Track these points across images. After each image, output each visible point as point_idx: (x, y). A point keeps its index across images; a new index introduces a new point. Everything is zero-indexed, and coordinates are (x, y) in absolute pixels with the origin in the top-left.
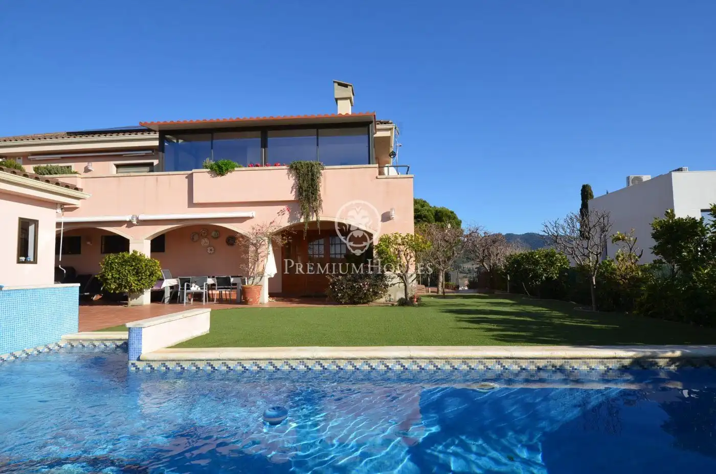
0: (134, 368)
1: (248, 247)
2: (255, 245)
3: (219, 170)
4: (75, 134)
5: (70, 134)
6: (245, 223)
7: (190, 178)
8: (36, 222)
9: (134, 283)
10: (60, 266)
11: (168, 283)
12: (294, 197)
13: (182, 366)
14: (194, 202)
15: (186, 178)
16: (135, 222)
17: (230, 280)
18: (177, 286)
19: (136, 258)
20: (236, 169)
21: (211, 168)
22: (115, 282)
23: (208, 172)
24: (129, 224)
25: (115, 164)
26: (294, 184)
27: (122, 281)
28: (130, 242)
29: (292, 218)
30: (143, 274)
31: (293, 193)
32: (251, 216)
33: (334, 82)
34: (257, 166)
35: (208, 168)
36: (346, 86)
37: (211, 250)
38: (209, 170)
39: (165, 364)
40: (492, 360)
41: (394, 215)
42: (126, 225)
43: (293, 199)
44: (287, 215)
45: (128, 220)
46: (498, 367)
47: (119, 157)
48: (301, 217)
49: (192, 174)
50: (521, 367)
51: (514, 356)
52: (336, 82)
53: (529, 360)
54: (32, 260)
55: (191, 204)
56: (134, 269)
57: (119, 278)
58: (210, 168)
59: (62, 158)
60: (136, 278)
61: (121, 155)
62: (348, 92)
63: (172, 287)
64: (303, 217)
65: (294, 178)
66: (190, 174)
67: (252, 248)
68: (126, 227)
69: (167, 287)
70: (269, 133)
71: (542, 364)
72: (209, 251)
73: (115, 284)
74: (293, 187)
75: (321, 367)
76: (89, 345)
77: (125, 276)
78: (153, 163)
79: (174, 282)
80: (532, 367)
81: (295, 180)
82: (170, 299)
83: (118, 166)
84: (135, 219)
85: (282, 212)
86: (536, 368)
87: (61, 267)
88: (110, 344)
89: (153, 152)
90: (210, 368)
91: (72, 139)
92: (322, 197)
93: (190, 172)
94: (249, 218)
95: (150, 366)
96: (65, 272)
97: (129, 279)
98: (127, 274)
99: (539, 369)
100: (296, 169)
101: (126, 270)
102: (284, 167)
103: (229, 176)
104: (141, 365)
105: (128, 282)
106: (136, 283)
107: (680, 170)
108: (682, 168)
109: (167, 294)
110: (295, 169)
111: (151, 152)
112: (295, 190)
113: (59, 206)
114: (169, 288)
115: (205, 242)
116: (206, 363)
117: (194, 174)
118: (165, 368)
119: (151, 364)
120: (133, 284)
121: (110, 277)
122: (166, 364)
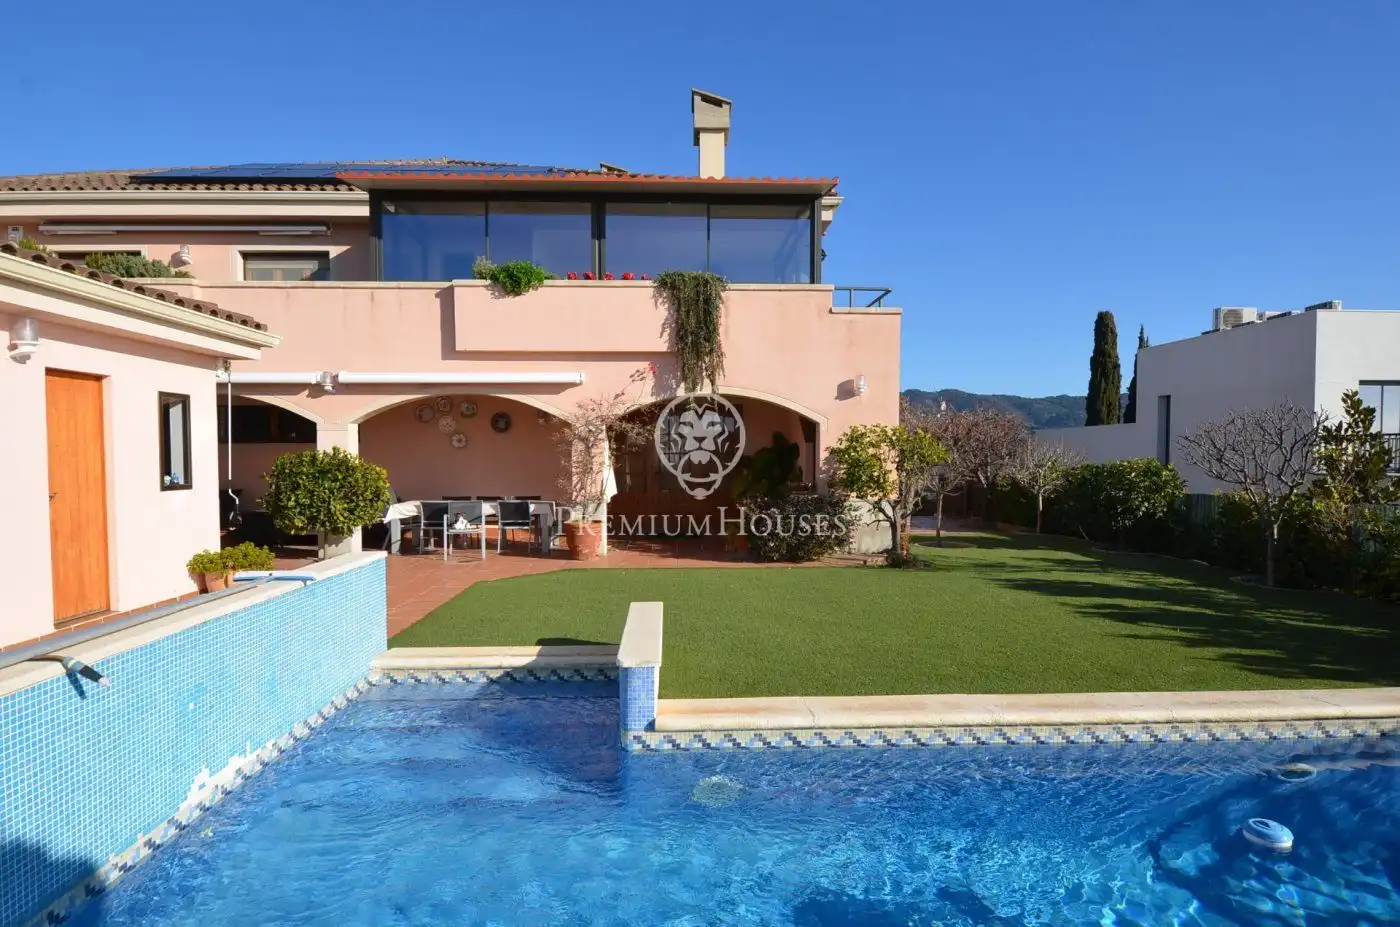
0: (640, 746)
1: (570, 444)
2: (584, 440)
3: (511, 283)
4: (152, 181)
5: (138, 181)
6: (563, 394)
7: (447, 299)
8: (184, 400)
9: (342, 515)
10: (230, 491)
11: (398, 513)
12: (667, 345)
13: (735, 740)
14: (457, 349)
15: (437, 296)
16: (329, 387)
17: (528, 508)
18: (415, 519)
19: (338, 464)
20: (546, 282)
21: (494, 278)
22: (300, 513)
23: (486, 286)
24: (316, 390)
25: (240, 252)
26: (667, 319)
27: (319, 511)
28: (318, 427)
29: (658, 387)
30: (361, 498)
31: (666, 336)
32: (578, 382)
33: (694, 93)
34: (587, 277)
35: (485, 278)
36: (718, 103)
37: (459, 441)
38: (489, 282)
39: (700, 736)
40: (1309, 722)
41: (863, 385)
42: (306, 392)
43: (665, 350)
44: (650, 381)
45: (314, 382)
46: (1318, 734)
47: (253, 237)
48: (678, 386)
49: (451, 288)
50: (1354, 732)
51: (1350, 714)
52: (698, 94)
53: (1368, 721)
54: (181, 481)
55: (449, 350)
56: (342, 486)
57: (311, 506)
58: (491, 279)
59: (118, 232)
60: (346, 505)
61: (256, 233)
62: (720, 117)
63: (403, 521)
64: (683, 385)
65: (666, 306)
66: (448, 288)
67: (578, 446)
68: (308, 396)
69: (395, 520)
70: (608, 206)
71: (1387, 726)
72: (455, 444)
73: (302, 518)
74: (664, 324)
75: (1004, 739)
76: (429, 679)
77: (324, 502)
78: (326, 254)
79: (409, 509)
80: (1373, 733)
81: (669, 309)
82: (401, 544)
83: (246, 256)
84: (328, 380)
85: (640, 376)
86: (1379, 734)
87: (232, 492)
88: (474, 676)
89: (329, 229)
90: (790, 743)
91: (145, 192)
92: (725, 348)
93: (446, 284)
94: (573, 385)
95: (672, 742)
96: (237, 502)
97: (333, 509)
98: (329, 498)
99: (1383, 735)
100: (673, 287)
101: (325, 488)
102: (648, 283)
103: (531, 297)
104: (653, 740)
105: (330, 514)
106: (346, 515)
107: (1327, 306)
108: (1331, 303)
109: (396, 535)
110: (669, 285)
111: (324, 228)
112: (668, 331)
113: (221, 362)
114: (399, 523)
115: (446, 423)
116: (783, 735)
117: (456, 289)
118: (700, 745)
119: (674, 737)
120: (341, 519)
121: (292, 503)
122: (704, 737)
